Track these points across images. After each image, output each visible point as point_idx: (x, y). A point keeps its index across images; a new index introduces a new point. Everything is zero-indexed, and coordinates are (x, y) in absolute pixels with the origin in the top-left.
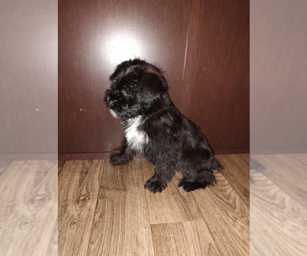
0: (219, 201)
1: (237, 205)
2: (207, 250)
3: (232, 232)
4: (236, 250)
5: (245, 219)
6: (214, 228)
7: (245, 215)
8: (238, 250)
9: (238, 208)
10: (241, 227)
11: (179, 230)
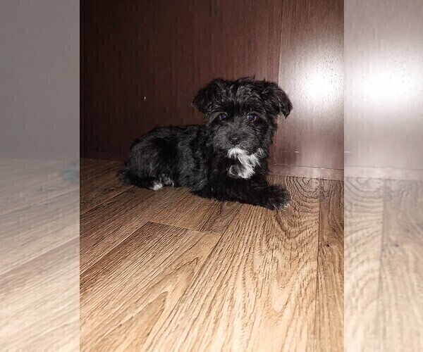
0: (273, 226)
1: (301, 235)
2: (185, 262)
3: (250, 258)
4: (228, 277)
5: (294, 253)
6: (226, 247)
7: (299, 249)
8: (233, 278)
9: (297, 239)
10: (274, 259)
11: (174, 235)
